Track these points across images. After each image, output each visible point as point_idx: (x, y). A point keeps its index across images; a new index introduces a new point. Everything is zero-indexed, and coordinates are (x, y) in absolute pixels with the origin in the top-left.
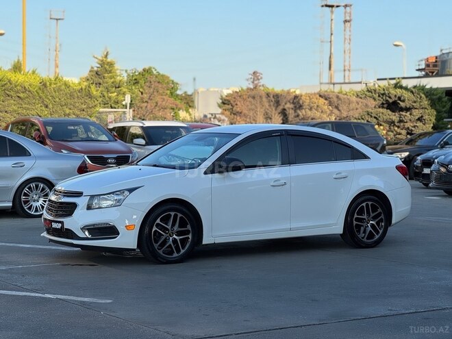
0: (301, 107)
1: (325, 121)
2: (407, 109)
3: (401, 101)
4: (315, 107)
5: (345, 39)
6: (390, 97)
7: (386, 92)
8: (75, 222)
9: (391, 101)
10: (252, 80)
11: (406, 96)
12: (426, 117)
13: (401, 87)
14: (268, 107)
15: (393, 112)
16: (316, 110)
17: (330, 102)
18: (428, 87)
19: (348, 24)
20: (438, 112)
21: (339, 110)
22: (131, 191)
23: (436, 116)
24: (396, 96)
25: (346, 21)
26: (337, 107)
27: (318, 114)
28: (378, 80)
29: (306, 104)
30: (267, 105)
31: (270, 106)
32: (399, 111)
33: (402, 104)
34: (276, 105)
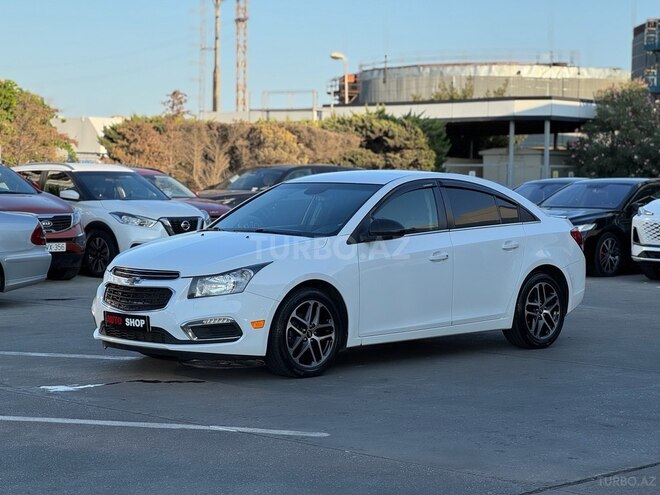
0: (260, 144)
1: (296, 165)
2: (396, 149)
3: (389, 137)
4: (282, 145)
5: (238, 46)
6: (373, 132)
7: (368, 125)
8: (171, 318)
9: (373, 137)
10: (171, 104)
11: (396, 130)
12: (422, 161)
13: (386, 118)
14: (209, 144)
15: (376, 152)
16: (283, 149)
17: (299, 137)
18: (422, 117)
19: (240, 24)
20: (438, 153)
21: (313, 150)
22: (256, 268)
23: (436, 159)
24: (380, 130)
25: (239, 20)
26: (308, 145)
27: (285, 155)
28: (324, 106)
29: (270, 139)
30: (207, 140)
31: (212, 142)
32: (385, 152)
33: (391, 142)
34: (220, 141)
